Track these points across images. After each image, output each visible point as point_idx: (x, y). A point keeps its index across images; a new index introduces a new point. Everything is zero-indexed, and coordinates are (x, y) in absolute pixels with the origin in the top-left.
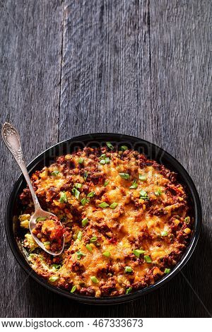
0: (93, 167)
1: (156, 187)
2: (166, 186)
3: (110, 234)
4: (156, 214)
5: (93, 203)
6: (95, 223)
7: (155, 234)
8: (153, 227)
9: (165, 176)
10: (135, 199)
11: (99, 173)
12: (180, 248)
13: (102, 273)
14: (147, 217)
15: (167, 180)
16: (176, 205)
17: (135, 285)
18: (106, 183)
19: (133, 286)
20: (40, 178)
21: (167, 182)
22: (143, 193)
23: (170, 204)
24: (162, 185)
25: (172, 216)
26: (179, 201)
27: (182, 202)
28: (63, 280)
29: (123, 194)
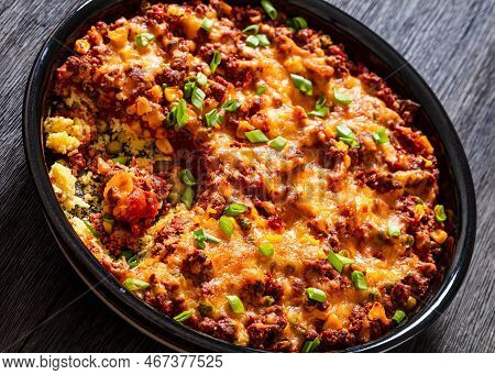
0: (232, 47)
1: (371, 124)
2: (391, 127)
3: (270, 205)
4: (370, 184)
5: (229, 126)
6: (237, 174)
7: (370, 227)
8: (365, 210)
9: (389, 104)
10: (327, 139)
11: (247, 63)
12: (424, 272)
13: (252, 292)
14: (353, 186)
15: (396, 114)
16: (418, 174)
17: (330, 336)
18: (260, 90)
19: (325, 336)
20: (107, 41)
21: (395, 120)
22: (345, 130)
23: (403, 169)
24: (383, 122)
25: (406, 194)
26: (422, 166)
27: (430, 169)
28: (161, 289)
29: (299, 121)
